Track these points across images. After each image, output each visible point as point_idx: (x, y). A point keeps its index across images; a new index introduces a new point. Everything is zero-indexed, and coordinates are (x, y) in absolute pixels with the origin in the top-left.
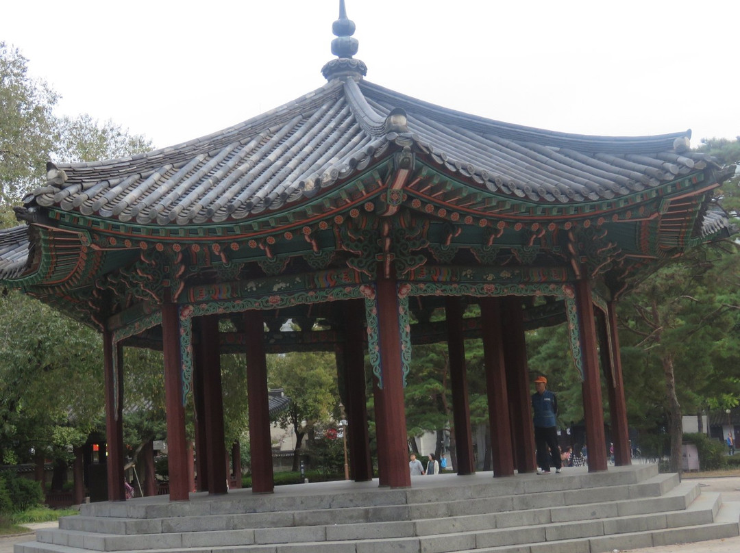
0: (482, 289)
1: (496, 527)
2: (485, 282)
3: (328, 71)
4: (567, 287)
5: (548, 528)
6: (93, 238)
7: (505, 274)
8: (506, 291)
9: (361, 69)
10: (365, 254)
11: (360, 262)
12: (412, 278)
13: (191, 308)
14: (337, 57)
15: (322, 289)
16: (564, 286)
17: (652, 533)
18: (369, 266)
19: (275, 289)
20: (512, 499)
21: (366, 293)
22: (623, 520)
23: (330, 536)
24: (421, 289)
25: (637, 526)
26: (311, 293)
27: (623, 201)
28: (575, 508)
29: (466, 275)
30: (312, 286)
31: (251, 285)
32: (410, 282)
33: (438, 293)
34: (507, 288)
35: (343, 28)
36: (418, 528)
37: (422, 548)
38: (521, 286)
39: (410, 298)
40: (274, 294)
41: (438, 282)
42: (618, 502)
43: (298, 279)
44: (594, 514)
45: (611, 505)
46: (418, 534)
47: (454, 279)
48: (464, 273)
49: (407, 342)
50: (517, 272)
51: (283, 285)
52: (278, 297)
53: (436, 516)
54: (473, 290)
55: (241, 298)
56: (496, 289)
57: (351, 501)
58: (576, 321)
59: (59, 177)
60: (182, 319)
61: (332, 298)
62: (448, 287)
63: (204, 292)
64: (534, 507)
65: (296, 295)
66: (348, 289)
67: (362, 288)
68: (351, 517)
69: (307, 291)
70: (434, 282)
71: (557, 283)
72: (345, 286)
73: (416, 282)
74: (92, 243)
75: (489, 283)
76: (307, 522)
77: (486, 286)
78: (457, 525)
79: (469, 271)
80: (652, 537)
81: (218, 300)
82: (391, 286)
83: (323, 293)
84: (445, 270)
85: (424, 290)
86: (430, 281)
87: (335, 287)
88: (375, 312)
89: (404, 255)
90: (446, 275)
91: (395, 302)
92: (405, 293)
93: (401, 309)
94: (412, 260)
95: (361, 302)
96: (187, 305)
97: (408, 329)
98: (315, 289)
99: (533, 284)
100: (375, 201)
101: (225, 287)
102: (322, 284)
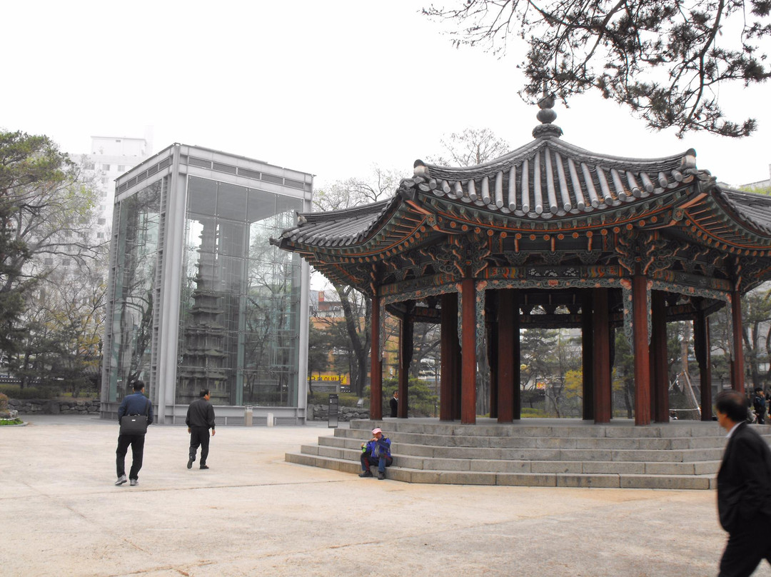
4: (624, 280)
6: (319, 257)
8: (567, 284)
12: (486, 277)
15: (438, 286)
16: (621, 280)
26: (434, 289)
32: (485, 279)
41: (509, 279)
47: (521, 276)
54: (538, 284)
56: (559, 283)
61: (442, 292)
63: (388, 289)
66: (451, 286)
67: (457, 285)
69: (432, 287)
70: (506, 279)
71: (615, 277)
72: (449, 284)
81: (394, 294)
82: (470, 283)
83: (439, 288)
84: (514, 269)
85: (496, 284)
86: (502, 279)
87: (444, 284)
88: (460, 301)
89: (476, 261)
90: (514, 273)
91: (474, 293)
92: (481, 287)
93: (478, 300)
94: (480, 264)
95: (456, 295)
96: (382, 297)
97: (483, 313)
98: (434, 286)
99: (591, 278)
100: (426, 225)
101: (395, 286)
102: (437, 283)
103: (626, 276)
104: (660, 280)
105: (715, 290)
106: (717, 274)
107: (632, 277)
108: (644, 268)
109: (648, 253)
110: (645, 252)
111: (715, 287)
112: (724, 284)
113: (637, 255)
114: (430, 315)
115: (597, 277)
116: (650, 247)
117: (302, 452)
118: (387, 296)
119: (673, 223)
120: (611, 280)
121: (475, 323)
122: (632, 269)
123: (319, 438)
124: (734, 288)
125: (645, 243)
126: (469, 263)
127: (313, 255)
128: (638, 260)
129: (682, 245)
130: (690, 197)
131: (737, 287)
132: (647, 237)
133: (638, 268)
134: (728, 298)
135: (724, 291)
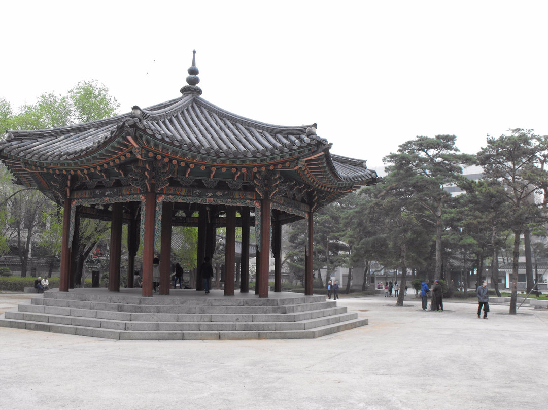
0: (206, 200)
1: (178, 321)
2: (207, 196)
3: (184, 90)
4: (257, 202)
5: (202, 324)
6: (26, 166)
7: (219, 193)
8: (219, 202)
9: (199, 92)
10: (141, 179)
11: (138, 183)
12: (165, 193)
13: (76, 201)
14: (189, 85)
15: (125, 196)
16: (255, 202)
17: (259, 333)
18: (142, 185)
19: (106, 194)
20: (195, 308)
21: (142, 198)
22: (249, 324)
23: (98, 316)
24: (170, 198)
25: (258, 328)
26: (121, 197)
27: (279, 157)
28: (226, 316)
29: (196, 193)
30: (120, 194)
31: (97, 192)
32: (164, 194)
33: (180, 201)
34: (220, 201)
35: (193, 71)
36: (132, 317)
37: (127, 327)
38: (229, 200)
39: (164, 202)
40: (106, 196)
41: (180, 195)
42: (253, 315)
43: (115, 190)
44: (238, 319)
45: (249, 316)
46: (132, 319)
47: (189, 194)
48: (195, 192)
49: (158, 224)
50: (226, 192)
51: (109, 192)
52: (108, 198)
53: (150, 312)
54: (200, 201)
55: (94, 198)
56: (214, 200)
57: (118, 300)
58: (259, 220)
59: (9, 136)
60: (72, 206)
61: (128, 200)
62: (186, 198)
63: (80, 194)
64: (208, 313)
65: (115, 198)
66: (135, 196)
67: (141, 196)
68: (112, 308)
69: (119, 196)
70: (178, 195)
71: (250, 200)
72: (134, 194)
73: (167, 194)
74: (26, 168)
75: (210, 197)
76: (96, 308)
77: (208, 199)
78: (155, 317)
79: (198, 191)
80: (259, 335)
81: (85, 198)
82: (152, 196)
83: (125, 198)
84: (184, 189)
85: (172, 199)
86: (175, 195)
87: (130, 195)
88: (144, 208)
89: (159, 181)
90: (184, 192)
91: (155, 204)
92: (161, 200)
93: (157, 208)
94: (162, 183)
95: (140, 203)
96: (74, 199)
97: (160, 218)
98: (122, 195)
99: (236, 199)
100: (131, 152)
101: (88, 192)
102: (125, 193)
103: (258, 199)
104: (276, 203)
105: (302, 210)
106: (303, 201)
107: (262, 200)
108: (270, 195)
109: (274, 185)
110: (272, 184)
111: (302, 209)
112: (306, 208)
113: (266, 185)
114: (92, 213)
115: (239, 199)
116: (276, 182)
117: (5, 317)
118: (78, 199)
119: (296, 168)
120: (248, 201)
121: (154, 225)
122: (263, 194)
123: (19, 306)
124: (311, 210)
125: (273, 178)
126: (154, 181)
127: (20, 164)
128: (266, 189)
129: (291, 181)
130: (313, 153)
131: (313, 209)
132: (275, 175)
133: (267, 194)
134: (307, 216)
135: (305, 211)
